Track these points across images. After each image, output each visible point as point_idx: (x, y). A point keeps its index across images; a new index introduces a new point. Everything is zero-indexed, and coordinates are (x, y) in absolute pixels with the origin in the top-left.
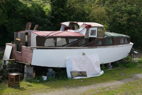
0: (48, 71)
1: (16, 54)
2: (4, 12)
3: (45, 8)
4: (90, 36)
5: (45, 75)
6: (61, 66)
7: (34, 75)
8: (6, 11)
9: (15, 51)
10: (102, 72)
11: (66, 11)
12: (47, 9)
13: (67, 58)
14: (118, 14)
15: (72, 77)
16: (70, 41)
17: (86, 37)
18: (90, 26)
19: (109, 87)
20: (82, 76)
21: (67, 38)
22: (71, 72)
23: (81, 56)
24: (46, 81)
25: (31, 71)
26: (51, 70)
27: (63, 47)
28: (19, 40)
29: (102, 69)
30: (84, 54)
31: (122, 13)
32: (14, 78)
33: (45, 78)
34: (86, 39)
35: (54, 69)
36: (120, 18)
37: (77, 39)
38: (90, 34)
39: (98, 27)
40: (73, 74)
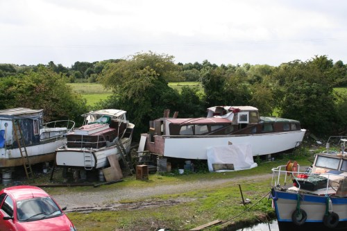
0: (185, 164)
1: (150, 145)
2: (147, 100)
3: (198, 93)
4: (239, 122)
5: (182, 168)
6: (201, 157)
7: (170, 167)
8: (149, 99)
9: (149, 142)
10: (255, 165)
11: (223, 95)
12: (201, 94)
13: (209, 148)
14: (293, 95)
15: (214, 170)
16: (213, 128)
17: (233, 123)
18: (238, 111)
19: (253, 180)
20: (228, 169)
21: (209, 125)
22: (213, 165)
23: (227, 145)
24: (182, 175)
25: (164, 163)
26: (188, 162)
27: (204, 135)
28: (153, 129)
29: (255, 162)
30: (230, 143)
31: (299, 93)
32: (141, 169)
33: (182, 171)
34: (234, 126)
35: (193, 161)
36: (296, 99)
37: (221, 126)
38: (238, 120)
39: (250, 112)
40: (216, 167)
